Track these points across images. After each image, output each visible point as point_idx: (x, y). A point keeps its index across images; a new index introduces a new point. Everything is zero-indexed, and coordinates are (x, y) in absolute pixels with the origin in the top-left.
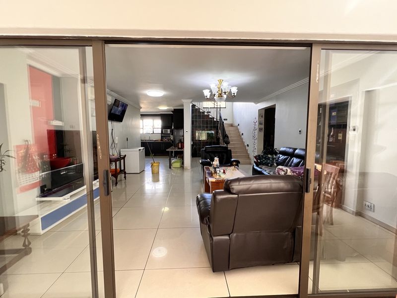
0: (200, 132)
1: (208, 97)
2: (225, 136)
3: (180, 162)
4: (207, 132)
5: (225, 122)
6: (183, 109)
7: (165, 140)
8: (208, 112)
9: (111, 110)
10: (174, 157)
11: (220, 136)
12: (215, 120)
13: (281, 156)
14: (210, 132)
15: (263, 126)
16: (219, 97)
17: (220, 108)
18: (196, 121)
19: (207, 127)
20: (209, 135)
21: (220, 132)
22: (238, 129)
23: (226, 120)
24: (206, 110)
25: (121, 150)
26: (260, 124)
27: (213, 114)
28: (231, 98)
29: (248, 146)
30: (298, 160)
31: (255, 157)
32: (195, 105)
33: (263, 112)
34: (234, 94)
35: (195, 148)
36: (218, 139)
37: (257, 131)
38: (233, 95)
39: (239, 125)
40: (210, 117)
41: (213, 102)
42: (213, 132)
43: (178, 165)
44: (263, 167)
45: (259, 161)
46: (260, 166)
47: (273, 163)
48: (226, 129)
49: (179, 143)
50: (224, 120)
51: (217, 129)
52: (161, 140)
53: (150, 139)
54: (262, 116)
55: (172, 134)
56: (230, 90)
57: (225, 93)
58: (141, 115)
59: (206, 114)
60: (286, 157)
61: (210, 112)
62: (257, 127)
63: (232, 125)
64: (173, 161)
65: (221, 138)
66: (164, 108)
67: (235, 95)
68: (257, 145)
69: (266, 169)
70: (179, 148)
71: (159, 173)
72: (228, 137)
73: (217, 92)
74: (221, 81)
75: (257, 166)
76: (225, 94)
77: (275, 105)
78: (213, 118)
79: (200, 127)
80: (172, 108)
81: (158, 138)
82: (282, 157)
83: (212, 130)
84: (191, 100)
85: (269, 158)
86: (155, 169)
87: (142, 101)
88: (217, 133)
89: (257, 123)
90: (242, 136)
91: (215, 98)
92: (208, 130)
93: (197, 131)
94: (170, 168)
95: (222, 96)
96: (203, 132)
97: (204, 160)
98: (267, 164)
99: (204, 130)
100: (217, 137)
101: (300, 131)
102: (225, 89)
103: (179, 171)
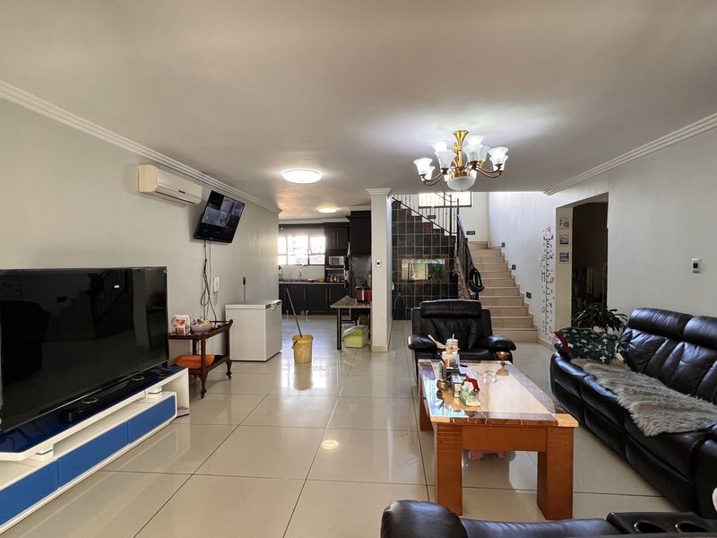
0: (412, 261)
1: (428, 177)
2: (472, 274)
3: (363, 334)
4: (427, 261)
5: (470, 238)
6: (370, 211)
7: (334, 279)
8: (430, 217)
9: (202, 215)
10: (350, 322)
11: (459, 270)
12: (447, 234)
13: (635, 332)
14: (434, 262)
15: (569, 249)
16: (457, 175)
17: (458, 207)
18: (403, 238)
19: (427, 251)
20: (432, 269)
21: (458, 261)
22: (501, 256)
23: (474, 233)
24: (425, 213)
25: (227, 306)
26: (562, 242)
27: (441, 222)
28: (490, 179)
29: (529, 295)
30: (703, 353)
31: (559, 334)
32: (400, 202)
33: (570, 214)
34: (499, 166)
35: (400, 299)
36: (454, 278)
37: (553, 262)
38: (495, 168)
39: (503, 245)
40: (435, 227)
41: (442, 194)
42: (442, 262)
43: (357, 341)
44: (587, 366)
45: (569, 345)
46: (574, 361)
47: (613, 352)
48: (474, 254)
49: (360, 289)
50: (468, 233)
51: (452, 255)
52: (325, 281)
53: (302, 278)
54: (566, 225)
55: (347, 269)
56: (489, 156)
57: (474, 164)
58: (280, 226)
59: (424, 220)
60: (653, 337)
61: (434, 217)
62: (553, 249)
63: (486, 246)
64: (345, 332)
65: (462, 276)
66: (328, 210)
67: (502, 169)
68: (553, 295)
69: (597, 373)
70: (360, 302)
71: (311, 361)
72: (478, 275)
73: (453, 164)
74: (461, 136)
75: (566, 358)
76: (474, 168)
77: (606, 195)
78: (443, 230)
79: (411, 251)
80: (347, 210)
81: (319, 275)
82: (639, 338)
83: (439, 257)
84: (388, 190)
85: (598, 338)
86: (303, 352)
87: (279, 195)
88: (451, 263)
89: (553, 242)
90: (514, 273)
91: (447, 178)
92: (429, 258)
93: (404, 261)
94: (339, 348)
95: (465, 174)
96: (419, 261)
97: (418, 339)
98: (595, 357)
99: (421, 257)
100: (451, 274)
101: (696, 266)
102: (473, 153)
103: (359, 358)
